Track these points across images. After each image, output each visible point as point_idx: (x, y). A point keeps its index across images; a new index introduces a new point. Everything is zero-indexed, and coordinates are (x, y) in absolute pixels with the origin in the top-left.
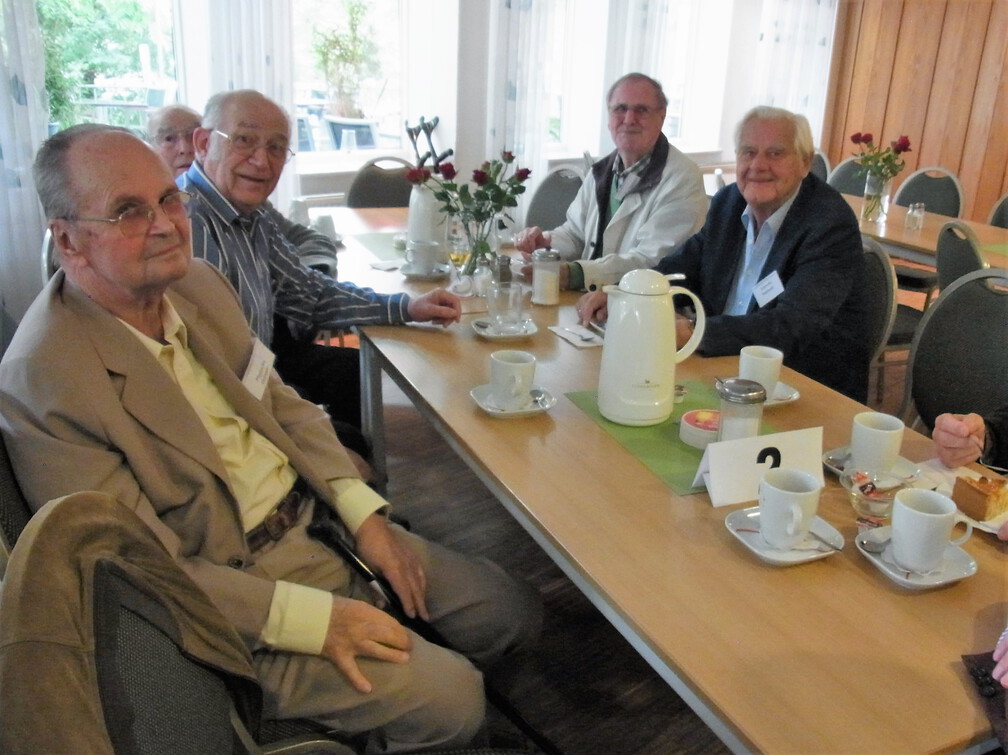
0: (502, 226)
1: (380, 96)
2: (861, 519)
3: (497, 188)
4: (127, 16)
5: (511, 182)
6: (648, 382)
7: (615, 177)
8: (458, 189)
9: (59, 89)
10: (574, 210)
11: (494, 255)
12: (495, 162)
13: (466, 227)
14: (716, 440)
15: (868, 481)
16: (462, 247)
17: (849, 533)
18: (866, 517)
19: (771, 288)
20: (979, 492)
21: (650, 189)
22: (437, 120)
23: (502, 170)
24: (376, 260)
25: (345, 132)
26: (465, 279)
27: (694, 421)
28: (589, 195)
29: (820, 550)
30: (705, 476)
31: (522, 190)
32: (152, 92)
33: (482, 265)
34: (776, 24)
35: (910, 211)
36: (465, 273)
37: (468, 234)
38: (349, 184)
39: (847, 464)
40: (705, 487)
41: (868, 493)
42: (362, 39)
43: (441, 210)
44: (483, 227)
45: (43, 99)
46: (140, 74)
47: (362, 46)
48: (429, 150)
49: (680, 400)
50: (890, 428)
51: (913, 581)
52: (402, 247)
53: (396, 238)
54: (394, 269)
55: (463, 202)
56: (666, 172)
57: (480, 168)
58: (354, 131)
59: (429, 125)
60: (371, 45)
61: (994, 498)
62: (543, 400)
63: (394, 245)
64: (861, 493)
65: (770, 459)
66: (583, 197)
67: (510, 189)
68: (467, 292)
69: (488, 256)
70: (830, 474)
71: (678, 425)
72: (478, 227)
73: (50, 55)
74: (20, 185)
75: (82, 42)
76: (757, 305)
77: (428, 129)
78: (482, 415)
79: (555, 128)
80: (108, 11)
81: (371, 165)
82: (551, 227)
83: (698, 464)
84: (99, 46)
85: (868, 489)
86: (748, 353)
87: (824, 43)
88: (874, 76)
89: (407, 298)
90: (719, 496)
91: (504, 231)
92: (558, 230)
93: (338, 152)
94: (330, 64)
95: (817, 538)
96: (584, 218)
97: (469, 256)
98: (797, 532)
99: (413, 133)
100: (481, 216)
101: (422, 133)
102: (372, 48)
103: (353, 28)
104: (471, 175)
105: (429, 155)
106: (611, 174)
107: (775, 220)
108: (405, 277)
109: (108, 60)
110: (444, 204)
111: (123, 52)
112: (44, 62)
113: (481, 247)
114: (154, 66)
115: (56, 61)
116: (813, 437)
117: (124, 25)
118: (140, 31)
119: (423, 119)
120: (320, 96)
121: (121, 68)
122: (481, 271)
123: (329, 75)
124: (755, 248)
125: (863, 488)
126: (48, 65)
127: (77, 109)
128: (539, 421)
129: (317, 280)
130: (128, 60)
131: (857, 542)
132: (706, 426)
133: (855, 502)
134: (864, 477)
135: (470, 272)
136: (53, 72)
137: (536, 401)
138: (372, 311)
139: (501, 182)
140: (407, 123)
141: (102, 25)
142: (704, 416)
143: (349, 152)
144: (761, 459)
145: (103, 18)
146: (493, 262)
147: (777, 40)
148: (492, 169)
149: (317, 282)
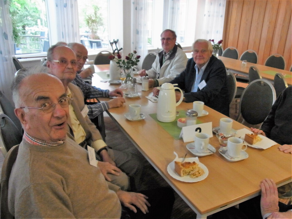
0: (134, 70)
1: (104, 31)
2: (221, 145)
3: (132, 61)
4: (34, 12)
5: (136, 59)
6: (169, 111)
7: (164, 56)
8: (122, 61)
9: (16, 33)
10: (154, 65)
11: (132, 78)
12: (132, 54)
13: (124, 71)
14: (186, 126)
15: (223, 135)
16: (124, 76)
17: (217, 148)
18: (222, 144)
19: (203, 85)
20: (251, 138)
21: (172, 59)
22: (118, 40)
23: (134, 55)
24: (102, 80)
25: (93, 44)
26: (124, 84)
27: (180, 121)
28: (158, 61)
29: (210, 153)
30: (182, 135)
31: (139, 61)
32: (41, 32)
33: (129, 80)
34: (209, 12)
35: (243, 62)
36: (125, 83)
37: (125, 72)
38: (95, 58)
39: (219, 131)
40: (182, 138)
41: (223, 138)
42: (98, 17)
43: (118, 67)
44: (129, 70)
45: (12, 37)
46: (38, 26)
47: (98, 19)
48: (116, 48)
49: (178, 115)
50: (229, 122)
51: (233, 160)
52: (108, 76)
53: (107, 73)
54: (106, 82)
55: (123, 64)
56: (176, 54)
57: (127, 56)
58: (96, 44)
59: (116, 41)
60: (100, 18)
61: (255, 139)
62: (143, 116)
63: (107, 75)
64: (221, 138)
65: (198, 130)
66: (156, 61)
67: (136, 61)
68: (125, 88)
69: (130, 78)
70: (214, 133)
71: (177, 122)
72: (127, 71)
73: (13, 24)
74: (7, 61)
75: (22, 18)
76: (199, 89)
77: (116, 42)
78: (128, 121)
79: (150, 41)
80: (28, 10)
81: (100, 53)
82: (148, 70)
83: (180, 132)
84: (26, 19)
85: (223, 137)
86: (195, 103)
87: (222, 16)
88: (235, 25)
89: (109, 91)
90: (185, 140)
91: (135, 71)
92: (150, 70)
93: (92, 49)
94: (90, 24)
95: (209, 150)
96: (156, 67)
97: (125, 78)
98: (203, 148)
99: (111, 44)
100: (128, 68)
101: (114, 44)
102: (101, 19)
103: (96, 14)
104: (125, 57)
105: (116, 50)
106: (163, 55)
107: (204, 68)
108: (109, 84)
109: (29, 23)
110: (118, 65)
111: (33, 21)
112: (12, 26)
113: (128, 76)
114: (42, 24)
115: (15, 25)
116: (210, 124)
117: (33, 14)
118: (37, 15)
119: (114, 40)
120: (87, 32)
121: (32, 25)
122: (129, 82)
123: (89, 27)
124: (198, 75)
125: (222, 137)
126: (13, 26)
127: (21, 38)
128: (142, 122)
129: (87, 85)
130: (34, 23)
131: (219, 151)
132: (184, 122)
133: (220, 141)
134: (222, 134)
135: (126, 82)
136: (14, 28)
137: (141, 117)
138: (100, 94)
139: (133, 59)
140: (110, 41)
141: (27, 13)
142: (183, 119)
143: (95, 49)
144: (196, 130)
145: (27, 11)
146: (132, 79)
147: (209, 16)
148: (131, 55)
149: (87, 86)
